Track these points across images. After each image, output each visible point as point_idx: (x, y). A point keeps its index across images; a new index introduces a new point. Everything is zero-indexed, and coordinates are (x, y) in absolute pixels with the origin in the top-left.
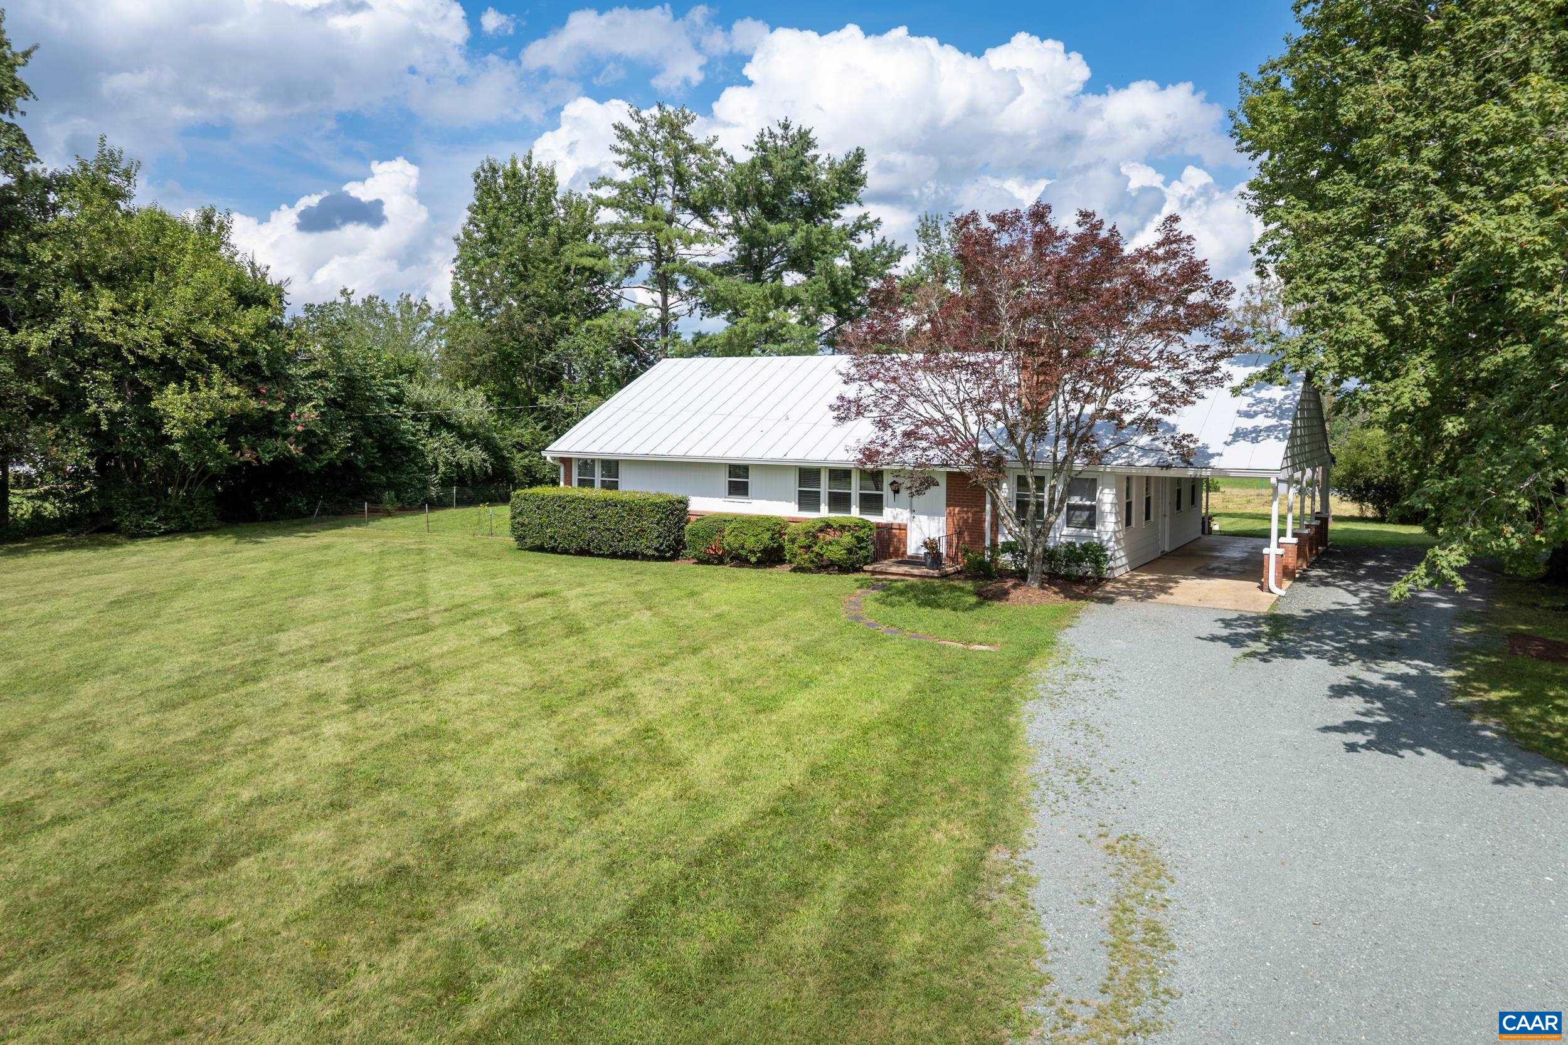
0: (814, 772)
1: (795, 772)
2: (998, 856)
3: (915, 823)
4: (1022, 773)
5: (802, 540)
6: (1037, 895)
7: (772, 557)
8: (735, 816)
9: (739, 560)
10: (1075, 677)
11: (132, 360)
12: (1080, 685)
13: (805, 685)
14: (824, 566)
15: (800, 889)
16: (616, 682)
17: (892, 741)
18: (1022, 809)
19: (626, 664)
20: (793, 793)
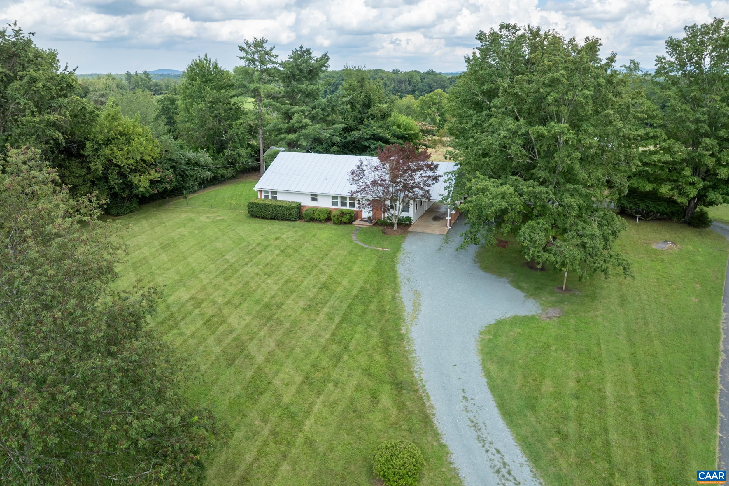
0: (365, 283)
1: (360, 283)
2: (397, 295)
3: (384, 290)
4: (399, 280)
5: (336, 217)
6: (403, 300)
7: (328, 219)
8: (355, 292)
9: (319, 221)
10: (406, 257)
11: (129, 170)
12: (407, 259)
13: (355, 263)
14: (341, 223)
15: (370, 302)
16: (316, 266)
17: (375, 275)
18: (400, 287)
19: (315, 260)
20: (362, 287)
